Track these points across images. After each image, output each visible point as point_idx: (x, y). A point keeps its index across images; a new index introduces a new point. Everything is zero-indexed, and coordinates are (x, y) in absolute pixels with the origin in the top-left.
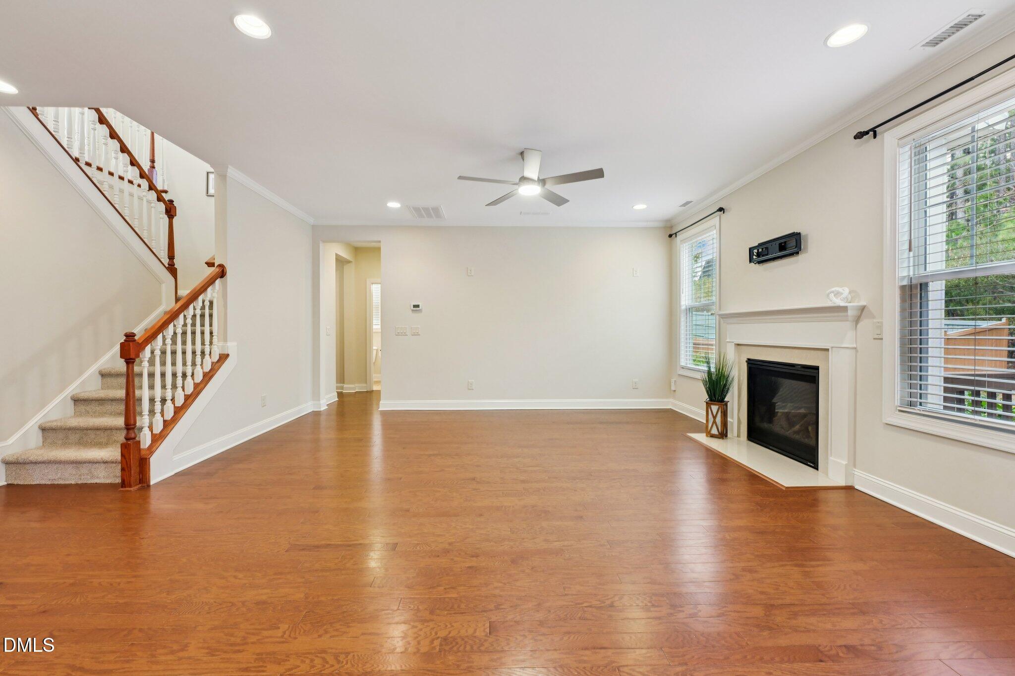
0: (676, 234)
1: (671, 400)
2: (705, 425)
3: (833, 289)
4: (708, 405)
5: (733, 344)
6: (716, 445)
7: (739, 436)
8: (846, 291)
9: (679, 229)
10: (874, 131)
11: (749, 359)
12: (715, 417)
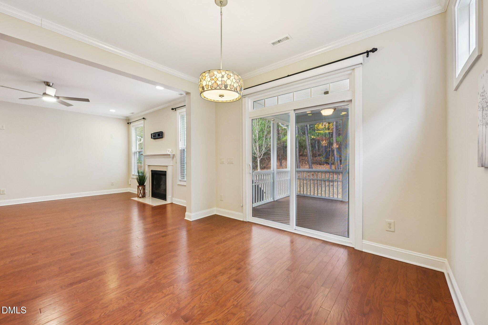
0: (130, 123)
1: (129, 188)
2: (137, 194)
3: (168, 149)
4: (138, 187)
5: (148, 165)
6: (141, 200)
7: (149, 196)
8: (170, 150)
9: (132, 122)
10: (175, 109)
11: (152, 170)
12: (140, 191)
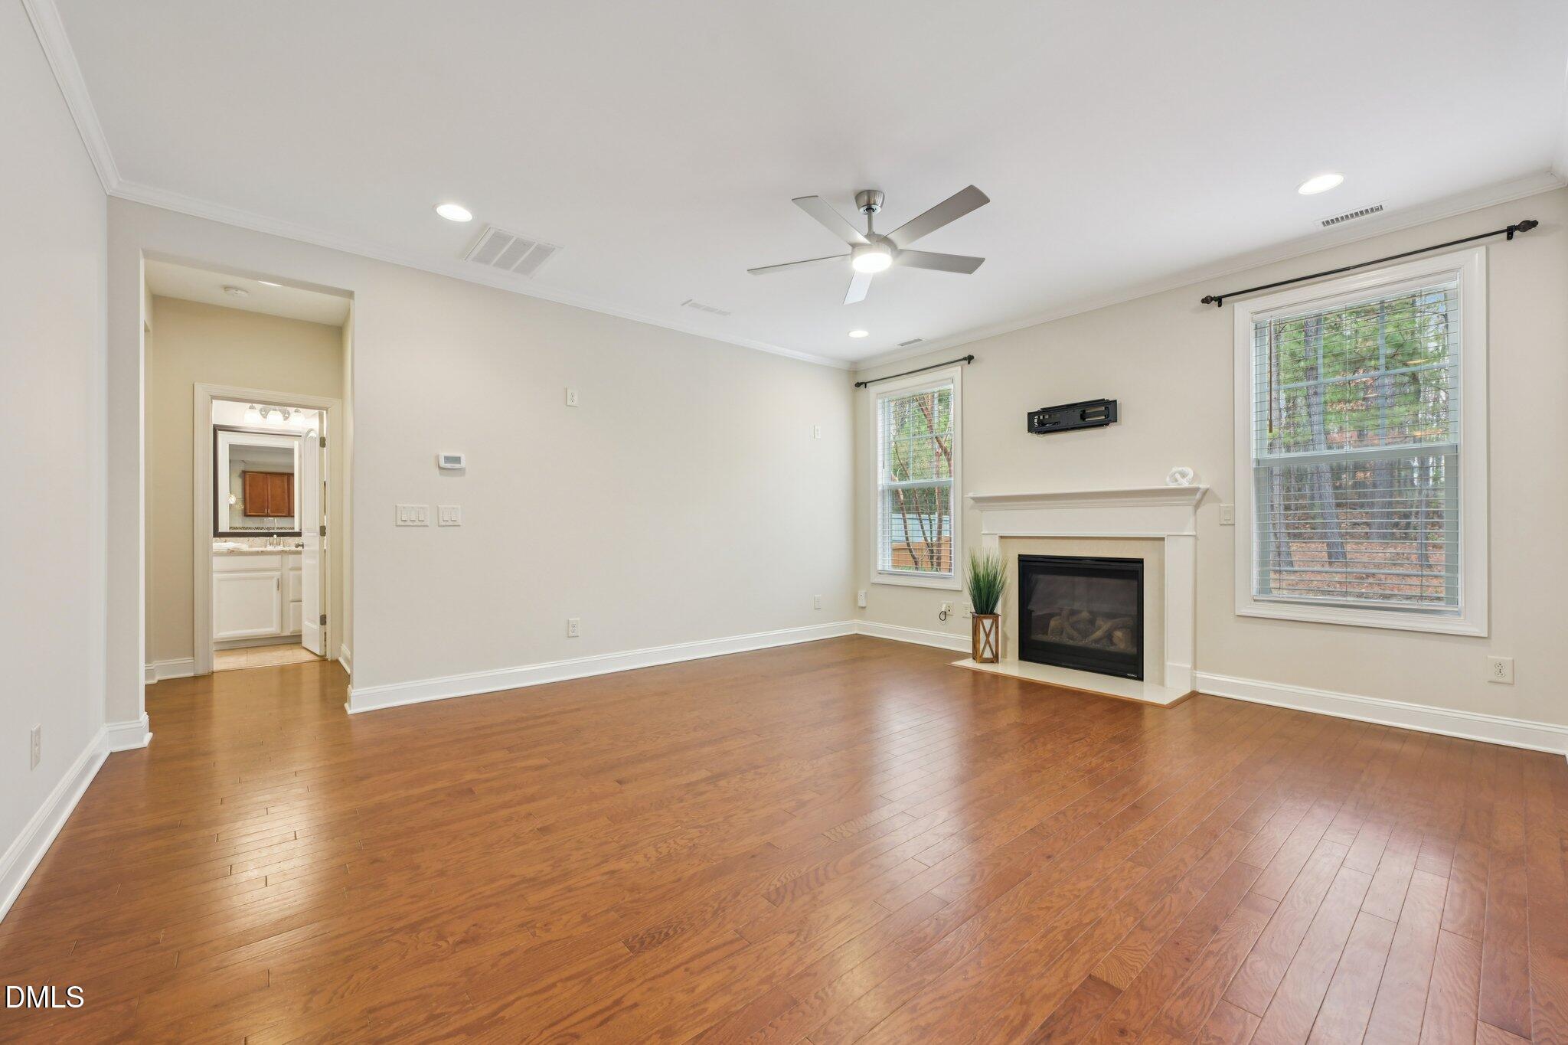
0: (869, 383)
1: (858, 621)
5: (997, 537)
7: (1004, 656)
10: (1219, 300)
11: (1020, 556)
12: (988, 635)
